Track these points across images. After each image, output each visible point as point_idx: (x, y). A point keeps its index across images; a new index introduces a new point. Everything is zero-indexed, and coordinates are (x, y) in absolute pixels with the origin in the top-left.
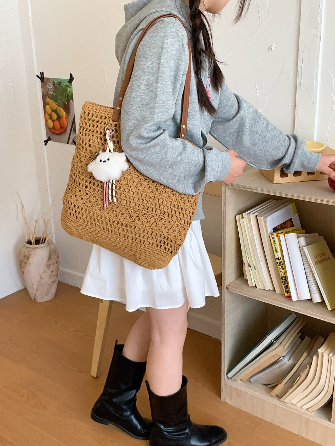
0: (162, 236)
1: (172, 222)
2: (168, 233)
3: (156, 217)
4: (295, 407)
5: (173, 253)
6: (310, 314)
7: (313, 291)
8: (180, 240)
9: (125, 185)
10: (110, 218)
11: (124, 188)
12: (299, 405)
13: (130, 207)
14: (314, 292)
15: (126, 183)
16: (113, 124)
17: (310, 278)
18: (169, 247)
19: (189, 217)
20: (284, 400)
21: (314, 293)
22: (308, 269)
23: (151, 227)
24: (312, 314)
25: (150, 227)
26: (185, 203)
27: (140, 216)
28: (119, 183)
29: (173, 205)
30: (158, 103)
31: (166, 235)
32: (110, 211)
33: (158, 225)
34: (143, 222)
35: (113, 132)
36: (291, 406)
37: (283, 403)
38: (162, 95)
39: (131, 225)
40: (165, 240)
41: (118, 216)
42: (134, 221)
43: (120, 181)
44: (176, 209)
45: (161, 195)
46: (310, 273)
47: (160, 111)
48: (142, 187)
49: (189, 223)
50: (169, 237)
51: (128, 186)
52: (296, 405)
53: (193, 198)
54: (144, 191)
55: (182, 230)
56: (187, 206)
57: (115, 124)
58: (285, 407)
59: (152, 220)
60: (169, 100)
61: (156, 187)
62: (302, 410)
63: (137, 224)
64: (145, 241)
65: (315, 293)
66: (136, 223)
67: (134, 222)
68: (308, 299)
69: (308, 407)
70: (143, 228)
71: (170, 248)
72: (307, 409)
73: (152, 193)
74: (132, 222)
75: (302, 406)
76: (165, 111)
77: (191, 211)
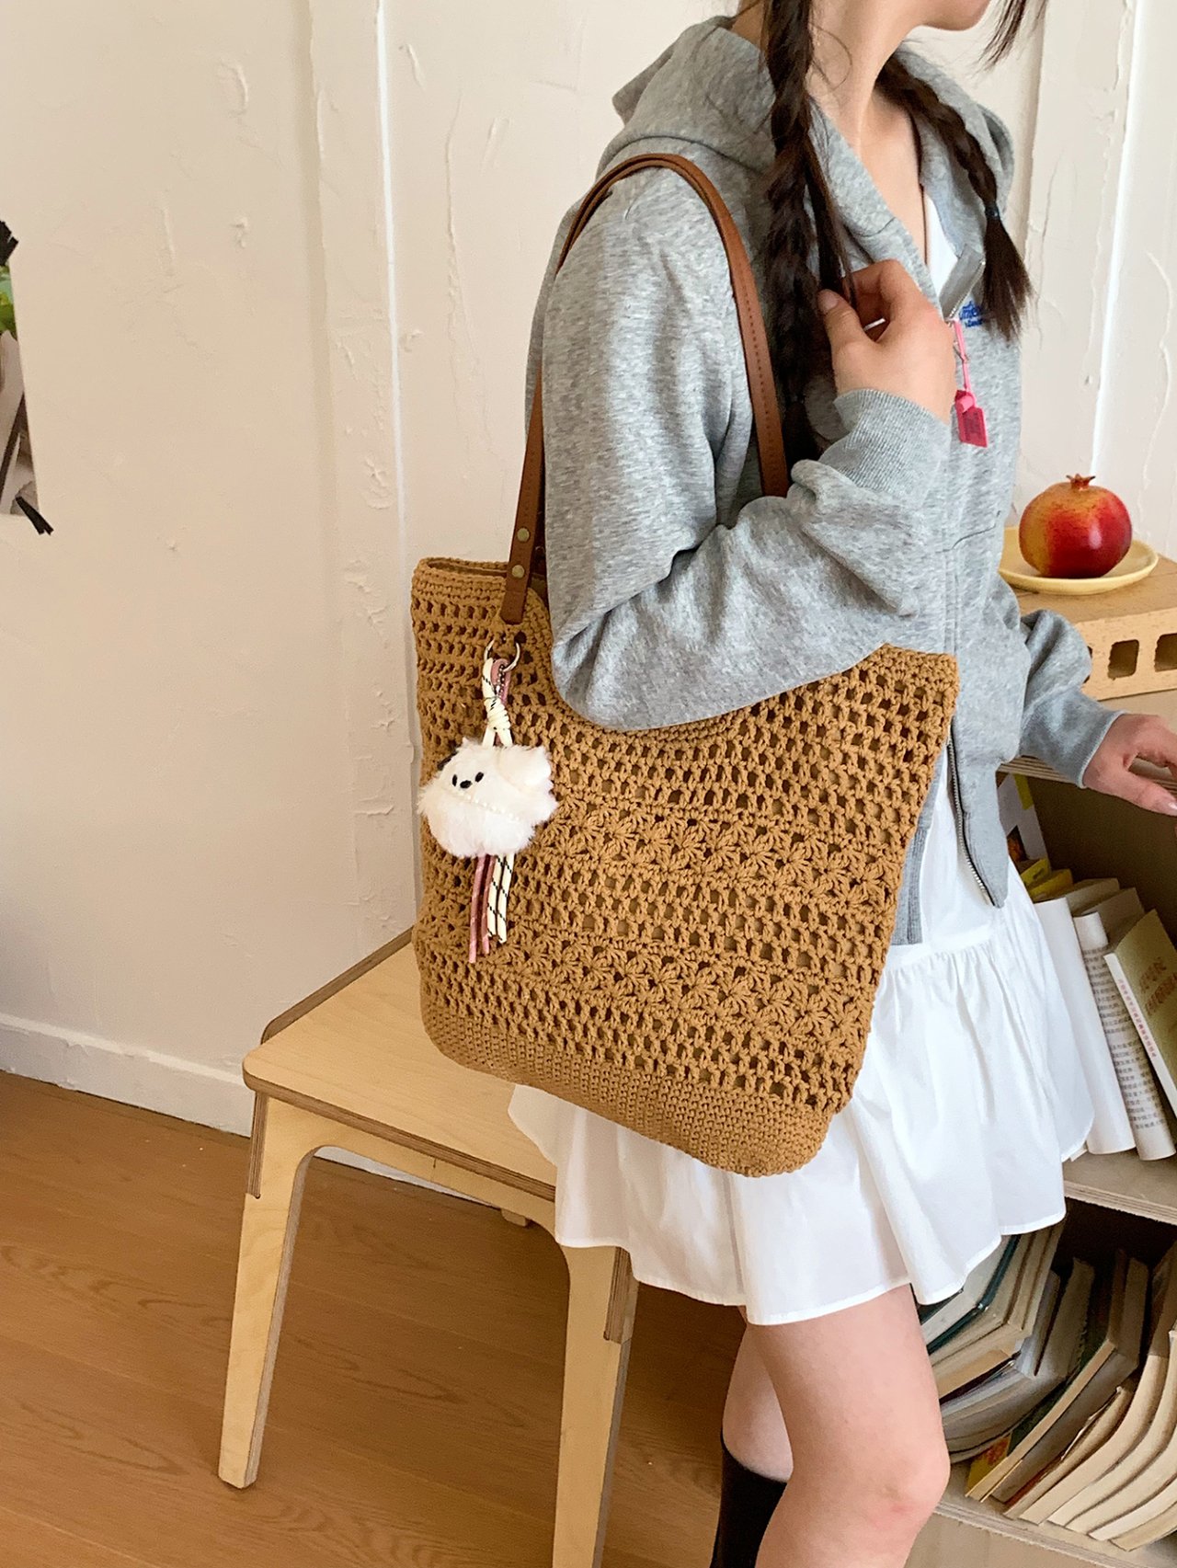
0: (757, 1042)
1: (790, 976)
2: (778, 1027)
3: (719, 969)
4: (1064, 1535)
5: (821, 1105)
6: (1143, 1207)
7: (1144, 1118)
8: (843, 1045)
9: (579, 857)
10: (547, 993)
11: (577, 866)
12: (1079, 1526)
13: (611, 940)
14: (1148, 1121)
15: (581, 846)
16: (507, 632)
17: (1130, 1070)
18: (798, 1081)
19: (863, 950)
20: (1022, 1511)
21: (1147, 1126)
22: (1122, 1034)
23: (701, 1008)
24: (1150, 1209)
25: (699, 1011)
26: (836, 892)
27: (651, 971)
28: (556, 852)
29: (780, 907)
30: (598, 536)
31: (771, 1034)
32: (544, 966)
33: (731, 999)
34: (668, 991)
35: (511, 662)
36: (1051, 1533)
37: (1018, 1524)
38: (604, 502)
39: (625, 1009)
40: (774, 1054)
41: (575, 980)
42: (633, 994)
43: (559, 842)
44: (795, 922)
45: (725, 876)
46: (1129, 1049)
47: (609, 566)
48: (646, 855)
49: (867, 974)
50: (786, 1039)
51: (591, 858)
52: (1064, 1527)
53: (874, 865)
54: (657, 868)
55: (841, 1007)
56: (847, 903)
57: (516, 632)
58: (1026, 1537)
59: (704, 981)
60: (634, 520)
61: (703, 841)
62: (1095, 1543)
63: (646, 1003)
64: (691, 1067)
65: (1152, 1124)
66: (642, 999)
67: (635, 998)
68: (1126, 1152)
69: (1114, 1535)
70: (670, 1018)
71: (804, 1086)
72: (1109, 1540)
73: (690, 872)
74: (627, 999)
75: (1092, 1531)
76: (630, 564)
77: (866, 924)
